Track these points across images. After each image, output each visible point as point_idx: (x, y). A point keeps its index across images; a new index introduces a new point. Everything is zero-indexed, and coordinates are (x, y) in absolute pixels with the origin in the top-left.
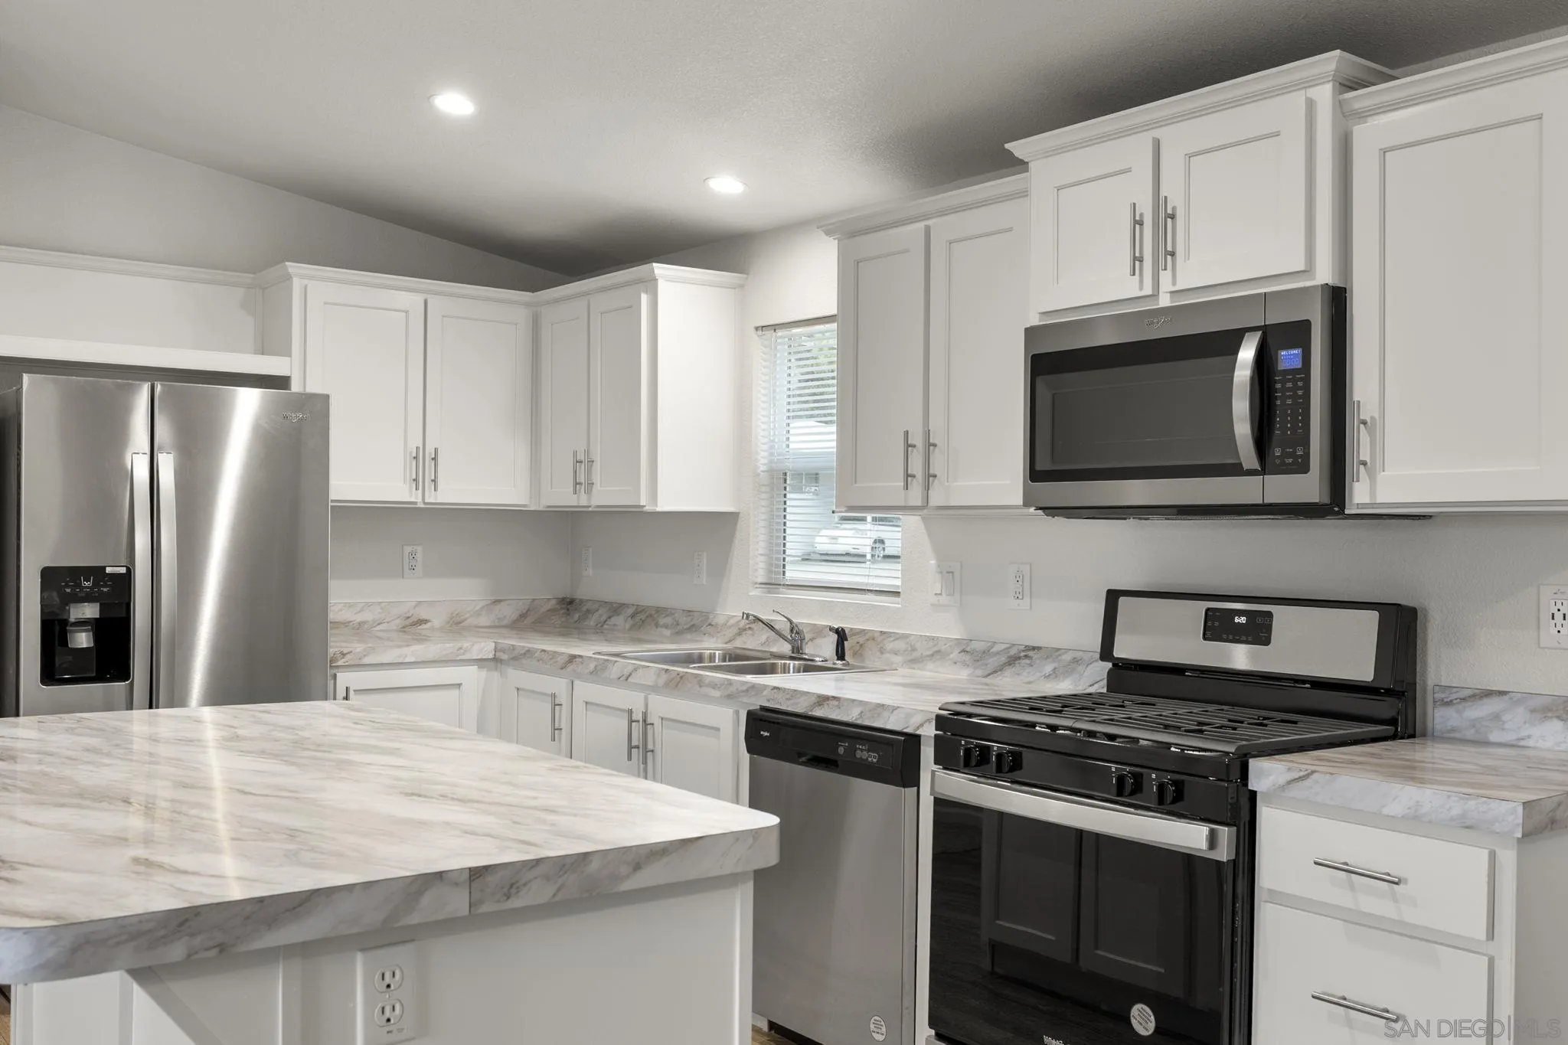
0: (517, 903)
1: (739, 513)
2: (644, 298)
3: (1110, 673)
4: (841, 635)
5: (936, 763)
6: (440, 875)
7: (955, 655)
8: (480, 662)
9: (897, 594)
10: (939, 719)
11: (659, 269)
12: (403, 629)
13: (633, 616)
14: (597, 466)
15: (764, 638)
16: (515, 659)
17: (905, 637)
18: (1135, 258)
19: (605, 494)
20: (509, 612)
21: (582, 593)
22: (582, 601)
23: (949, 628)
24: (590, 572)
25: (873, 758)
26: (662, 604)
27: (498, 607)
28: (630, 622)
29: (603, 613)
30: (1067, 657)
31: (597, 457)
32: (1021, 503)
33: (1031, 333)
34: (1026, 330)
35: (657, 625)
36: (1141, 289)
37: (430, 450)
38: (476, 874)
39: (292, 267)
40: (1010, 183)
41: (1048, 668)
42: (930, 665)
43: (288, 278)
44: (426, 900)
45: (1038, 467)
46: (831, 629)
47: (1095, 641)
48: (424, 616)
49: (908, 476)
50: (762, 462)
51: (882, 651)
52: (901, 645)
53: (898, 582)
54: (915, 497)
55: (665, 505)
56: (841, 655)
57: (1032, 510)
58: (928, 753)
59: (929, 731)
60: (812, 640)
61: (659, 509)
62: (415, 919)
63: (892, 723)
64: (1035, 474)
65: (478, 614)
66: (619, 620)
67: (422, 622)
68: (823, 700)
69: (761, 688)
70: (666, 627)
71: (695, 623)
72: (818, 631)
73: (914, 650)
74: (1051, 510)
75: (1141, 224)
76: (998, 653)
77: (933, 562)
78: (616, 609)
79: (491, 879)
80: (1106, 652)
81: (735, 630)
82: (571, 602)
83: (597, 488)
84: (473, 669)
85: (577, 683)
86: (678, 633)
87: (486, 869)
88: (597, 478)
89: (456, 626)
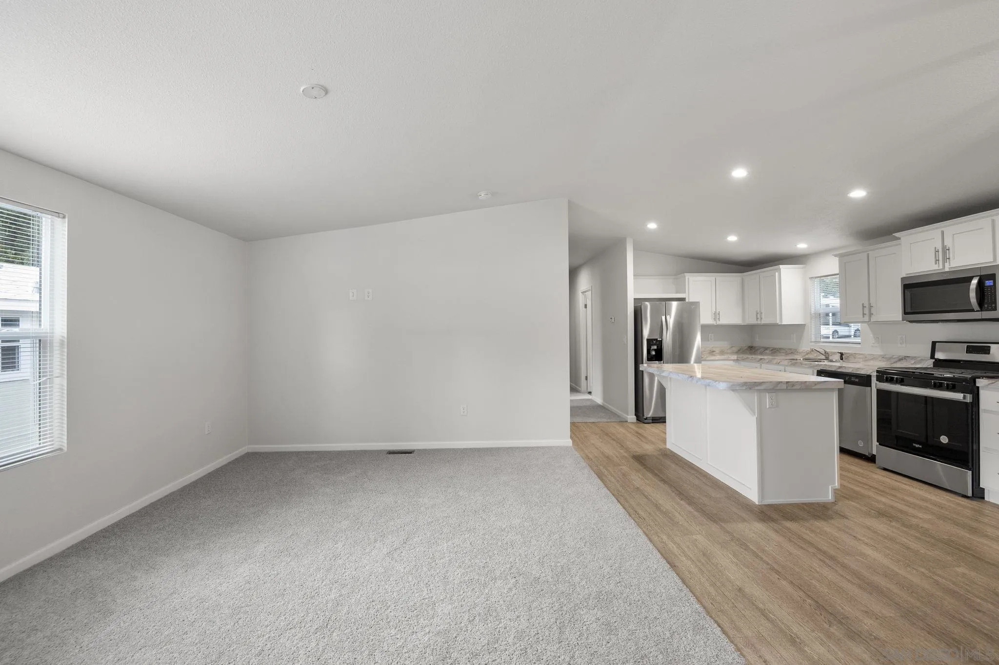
0: (793, 388)
1: (805, 325)
2: (777, 274)
3: (934, 362)
4: (842, 354)
5: (877, 381)
6: (781, 382)
7: (880, 359)
8: (734, 360)
9: (860, 344)
10: (878, 371)
11: (781, 266)
12: (710, 353)
13: (772, 350)
14: (763, 314)
15: (815, 355)
16: (743, 359)
17: (862, 354)
18: (936, 260)
19: (766, 320)
20: (735, 349)
21: (754, 345)
22: (755, 347)
23: (878, 352)
24: (757, 340)
25: (857, 380)
26: (782, 347)
27: (733, 348)
28: (771, 352)
29: (762, 350)
30: (919, 359)
31: (763, 311)
32: (901, 320)
33: (903, 279)
34: (902, 278)
35: (780, 353)
36: (939, 267)
37: (717, 312)
38: (787, 382)
39: (686, 274)
40: (894, 242)
41: (913, 362)
42: (872, 361)
43: (685, 276)
44: (779, 385)
45: (906, 311)
46: (838, 352)
47: (929, 355)
48: (714, 350)
49: (864, 314)
50: (813, 311)
51: (855, 358)
52: (861, 356)
53: (860, 341)
54: (866, 318)
55: (784, 323)
56: (842, 359)
57: (905, 321)
58: (874, 380)
59: (875, 374)
60: (831, 355)
61: (783, 324)
62: (778, 388)
63: (862, 372)
64: (905, 313)
65: (728, 349)
66: (767, 351)
67: (713, 351)
68: (840, 367)
69: (821, 365)
70: (783, 353)
71: (793, 351)
72: (834, 353)
73: (866, 357)
74: (911, 322)
75: (938, 252)
76: (895, 358)
77: (871, 335)
78: (766, 349)
79: (790, 383)
80: (932, 356)
81: (805, 354)
82: (752, 347)
83: (763, 319)
84: (732, 362)
85: (763, 365)
86: (787, 354)
87: (789, 382)
88: (763, 316)
89: (722, 353)
